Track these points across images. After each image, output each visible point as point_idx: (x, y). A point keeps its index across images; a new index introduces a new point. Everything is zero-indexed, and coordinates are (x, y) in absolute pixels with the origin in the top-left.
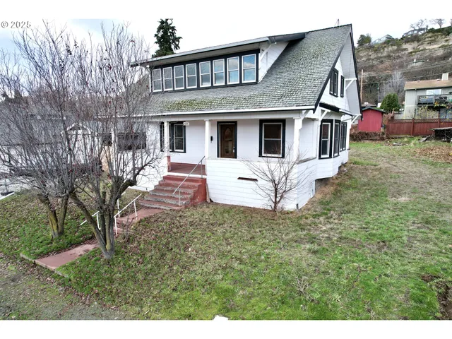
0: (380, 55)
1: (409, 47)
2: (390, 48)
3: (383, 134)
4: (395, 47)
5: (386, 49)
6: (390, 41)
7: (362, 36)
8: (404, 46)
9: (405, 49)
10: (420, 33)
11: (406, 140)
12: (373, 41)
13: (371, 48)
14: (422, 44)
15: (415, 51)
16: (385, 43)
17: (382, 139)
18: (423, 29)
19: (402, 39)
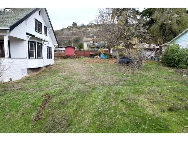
0: (80, 30)
1: (89, 29)
2: (83, 29)
3: (75, 56)
4: (85, 28)
5: (82, 29)
6: (83, 26)
7: (74, 23)
8: (88, 28)
9: (88, 30)
10: (92, 25)
11: (82, 58)
12: (78, 25)
13: (77, 27)
14: (93, 29)
15: (91, 31)
16: (81, 26)
17: (74, 58)
18: (93, 24)
19: (87, 26)
